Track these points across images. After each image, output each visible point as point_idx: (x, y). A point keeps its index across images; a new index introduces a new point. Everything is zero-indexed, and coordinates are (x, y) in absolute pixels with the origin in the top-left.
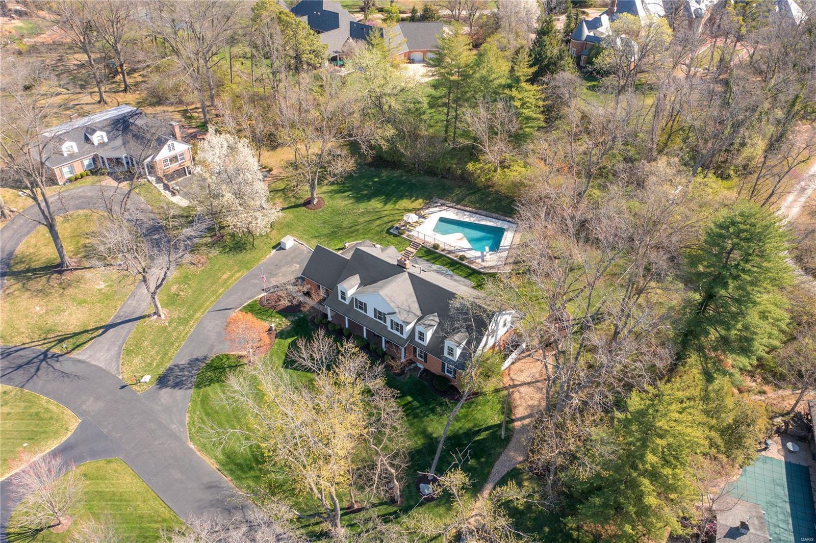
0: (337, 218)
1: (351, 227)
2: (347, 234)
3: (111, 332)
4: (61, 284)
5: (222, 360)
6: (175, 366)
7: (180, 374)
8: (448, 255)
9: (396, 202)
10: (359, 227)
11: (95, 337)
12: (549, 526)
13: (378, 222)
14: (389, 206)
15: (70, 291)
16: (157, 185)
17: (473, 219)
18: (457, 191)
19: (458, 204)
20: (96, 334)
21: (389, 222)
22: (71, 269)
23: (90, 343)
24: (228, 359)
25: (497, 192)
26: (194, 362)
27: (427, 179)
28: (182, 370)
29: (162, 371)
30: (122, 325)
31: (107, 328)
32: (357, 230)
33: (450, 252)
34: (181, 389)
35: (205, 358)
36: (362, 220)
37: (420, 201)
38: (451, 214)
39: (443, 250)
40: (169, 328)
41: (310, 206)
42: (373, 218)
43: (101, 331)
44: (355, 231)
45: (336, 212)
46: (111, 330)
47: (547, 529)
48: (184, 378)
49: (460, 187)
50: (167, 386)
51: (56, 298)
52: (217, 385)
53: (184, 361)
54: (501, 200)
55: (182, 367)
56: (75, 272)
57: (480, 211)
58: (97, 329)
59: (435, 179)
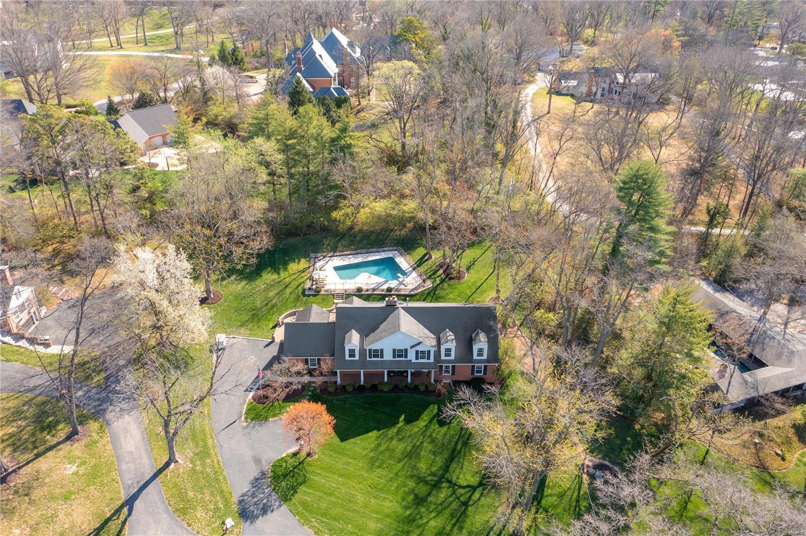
0: (245, 302)
1: (266, 305)
2: (269, 312)
3: (138, 505)
4: (16, 492)
5: (281, 466)
6: (242, 496)
7: (256, 499)
8: (375, 293)
9: (286, 269)
10: (274, 301)
11: (126, 520)
12: (627, 436)
13: (288, 291)
14: (283, 274)
15: (37, 494)
16: (18, 344)
17: (359, 259)
18: (326, 242)
19: (335, 252)
20: (122, 517)
21: (298, 287)
22: (14, 471)
23: (126, 527)
24: (286, 462)
25: (360, 231)
26: (256, 483)
27: (292, 240)
28: (253, 495)
29: (235, 508)
30: (144, 492)
31: (130, 503)
32: (275, 305)
33: (374, 290)
34: (272, 511)
35: (263, 474)
36: (271, 294)
37: (303, 261)
38: (338, 262)
39: (367, 290)
40: (198, 468)
41: (209, 301)
42: (281, 288)
43: (125, 510)
44: (272, 307)
45: (239, 297)
46: (137, 503)
47: (629, 439)
48: (265, 501)
49: (325, 237)
50: (257, 517)
51: (27, 509)
52: (303, 488)
53: (246, 487)
54: (369, 237)
55: (250, 493)
56: (22, 471)
57: (359, 251)
58: (118, 511)
59: (299, 238)
